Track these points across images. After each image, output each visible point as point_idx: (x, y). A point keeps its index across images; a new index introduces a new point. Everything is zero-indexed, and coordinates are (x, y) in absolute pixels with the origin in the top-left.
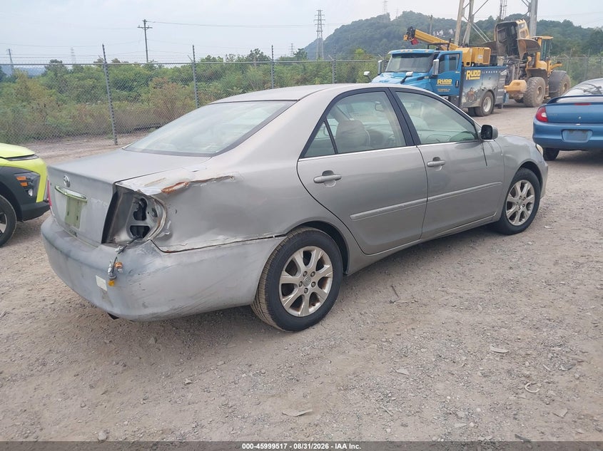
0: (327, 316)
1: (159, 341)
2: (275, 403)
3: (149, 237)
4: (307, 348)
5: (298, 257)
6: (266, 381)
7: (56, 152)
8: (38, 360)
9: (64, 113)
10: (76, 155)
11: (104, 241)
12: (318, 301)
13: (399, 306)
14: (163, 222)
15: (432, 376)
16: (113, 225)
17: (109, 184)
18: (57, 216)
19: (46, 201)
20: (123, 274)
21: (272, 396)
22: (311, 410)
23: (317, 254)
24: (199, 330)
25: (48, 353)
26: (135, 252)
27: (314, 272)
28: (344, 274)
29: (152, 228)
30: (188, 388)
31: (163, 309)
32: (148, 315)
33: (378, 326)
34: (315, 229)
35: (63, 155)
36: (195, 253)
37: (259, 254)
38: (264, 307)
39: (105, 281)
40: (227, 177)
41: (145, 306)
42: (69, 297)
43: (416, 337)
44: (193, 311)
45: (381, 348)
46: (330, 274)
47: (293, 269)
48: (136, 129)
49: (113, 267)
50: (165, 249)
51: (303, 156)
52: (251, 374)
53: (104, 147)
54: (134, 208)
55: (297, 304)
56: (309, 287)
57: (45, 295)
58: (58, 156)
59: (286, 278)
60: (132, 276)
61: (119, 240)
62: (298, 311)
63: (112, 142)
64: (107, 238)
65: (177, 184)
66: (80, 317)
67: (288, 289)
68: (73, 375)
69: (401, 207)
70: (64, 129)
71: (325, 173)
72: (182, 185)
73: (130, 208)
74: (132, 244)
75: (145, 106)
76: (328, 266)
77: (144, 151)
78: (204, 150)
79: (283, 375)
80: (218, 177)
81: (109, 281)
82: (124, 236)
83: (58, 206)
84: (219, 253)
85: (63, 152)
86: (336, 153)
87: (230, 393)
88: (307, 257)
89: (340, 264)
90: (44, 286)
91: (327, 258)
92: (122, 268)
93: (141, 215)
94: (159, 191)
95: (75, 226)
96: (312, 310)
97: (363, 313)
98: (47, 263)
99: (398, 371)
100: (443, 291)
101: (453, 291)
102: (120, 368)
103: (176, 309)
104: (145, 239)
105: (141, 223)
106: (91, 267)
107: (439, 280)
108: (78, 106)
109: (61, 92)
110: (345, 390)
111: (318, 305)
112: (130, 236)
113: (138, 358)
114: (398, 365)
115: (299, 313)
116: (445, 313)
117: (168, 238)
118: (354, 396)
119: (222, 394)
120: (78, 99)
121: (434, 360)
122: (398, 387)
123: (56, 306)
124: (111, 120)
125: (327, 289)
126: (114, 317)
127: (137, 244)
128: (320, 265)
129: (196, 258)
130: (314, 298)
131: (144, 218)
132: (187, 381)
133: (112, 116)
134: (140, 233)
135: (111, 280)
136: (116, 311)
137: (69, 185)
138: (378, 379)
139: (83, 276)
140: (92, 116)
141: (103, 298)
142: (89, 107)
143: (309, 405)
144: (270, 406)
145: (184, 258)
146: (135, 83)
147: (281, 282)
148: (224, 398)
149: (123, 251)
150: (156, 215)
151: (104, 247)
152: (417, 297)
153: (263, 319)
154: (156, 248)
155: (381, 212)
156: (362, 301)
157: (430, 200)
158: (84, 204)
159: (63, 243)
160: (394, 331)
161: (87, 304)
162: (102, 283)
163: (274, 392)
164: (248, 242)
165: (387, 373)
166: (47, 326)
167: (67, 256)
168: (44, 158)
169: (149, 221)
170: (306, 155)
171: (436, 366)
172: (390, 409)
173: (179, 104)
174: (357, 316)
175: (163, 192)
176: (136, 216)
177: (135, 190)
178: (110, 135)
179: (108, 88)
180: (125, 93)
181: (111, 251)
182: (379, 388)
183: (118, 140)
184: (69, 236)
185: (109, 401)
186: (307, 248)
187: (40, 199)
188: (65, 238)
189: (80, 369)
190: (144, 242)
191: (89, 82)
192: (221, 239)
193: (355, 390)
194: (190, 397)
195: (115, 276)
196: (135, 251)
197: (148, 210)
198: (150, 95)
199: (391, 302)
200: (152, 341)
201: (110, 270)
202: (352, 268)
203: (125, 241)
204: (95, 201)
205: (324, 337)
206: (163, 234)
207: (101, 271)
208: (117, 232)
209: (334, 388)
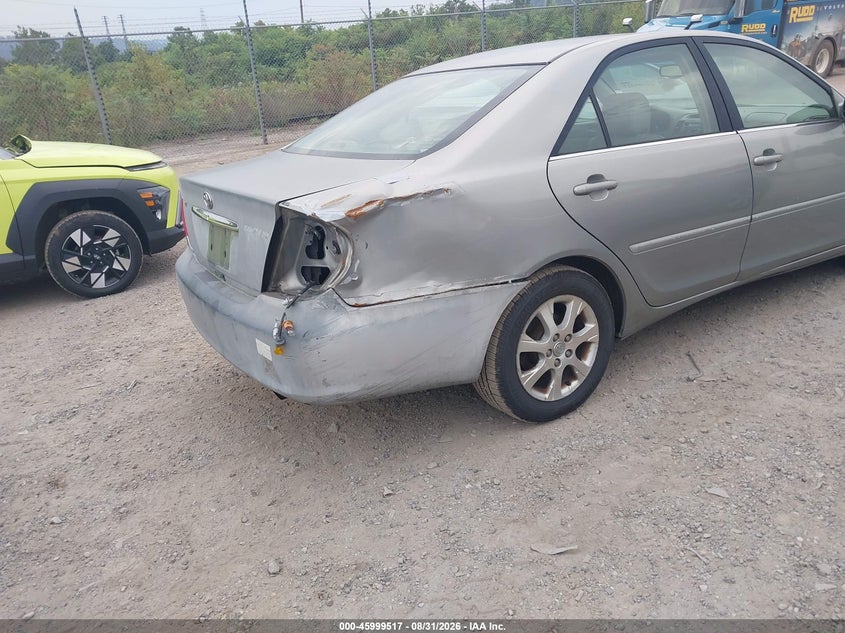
0: (588, 401)
1: (342, 428)
2: (518, 532)
3: (330, 284)
4: (561, 449)
5: (546, 313)
6: (501, 497)
7: (188, 157)
8: (181, 451)
9: (196, 101)
10: (213, 160)
11: (264, 289)
12: (574, 377)
13: (702, 386)
14: (348, 261)
15: (768, 502)
16: (277, 266)
17: (270, 205)
18: (196, 250)
19: (178, 226)
20: (296, 337)
21: (514, 521)
22: (576, 547)
23: (574, 306)
24: (397, 414)
25: (193, 442)
26: (310, 306)
27: (570, 335)
28: (617, 337)
29: (334, 270)
30: (387, 502)
31: (351, 388)
32: (330, 397)
33: (671, 418)
34: (573, 269)
35: (196, 161)
36: (395, 307)
37: (488, 308)
38: (494, 386)
39: (268, 348)
40: (440, 191)
41: (326, 384)
42: (216, 362)
43: (734, 437)
44: (394, 391)
45: (677, 453)
46: (595, 337)
47: (537, 329)
48: (291, 121)
49: (281, 328)
50: (352, 301)
51: (555, 152)
52: (479, 485)
53: (250, 147)
54: (306, 240)
55: (543, 382)
56: (562, 357)
57: (185, 358)
58: (191, 162)
59: (527, 344)
60: (307, 341)
61: (286, 288)
62: (545, 392)
63: (259, 140)
64: (269, 284)
65: (367, 204)
66: (233, 390)
67: (530, 360)
68: (228, 475)
69: (710, 231)
70: (196, 124)
71: (592, 179)
72: (375, 205)
73: (299, 241)
74: (306, 293)
75: (303, 86)
76: (591, 326)
77: (312, 153)
78: (398, 148)
79: (527, 490)
80: (427, 190)
81: (275, 347)
82: (293, 282)
83: (197, 237)
84: (429, 308)
85: (196, 157)
86: (609, 145)
87: (450, 512)
88: (559, 312)
89: (610, 323)
90: (183, 345)
91: (590, 313)
92: (293, 329)
93: (316, 251)
94: (342, 215)
95: (222, 265)
96: (566, 391)
97: (644, 396)
98: (185, 313)
99: (709, 491)
100: (772, 363)
101: (789, 363)
102: (292, 469)
103: (368, 389)
104: (323, 287)
105: (317, 263)
106: (248, 326)
107: (765, 346)
108: (213, 91)
109: (190, 72)
110: (626, 516)
111: (575, 384)
112: (301, 282)
113: (315, 453)
114: (708, 482)
115: (547, 396)
116: (780, 399)
117: (355, 285)
118: (641, 527)
119: (439, 513)
120: (213, 81)
121: (768, 475)
122: (712, 517)
123: (200, 374)
124: (258, 108)
125: (589, 360)
126: (281, 397)
127: (312, 294)
128: (579, 323)
129: (396, 315)
130: (569, 374)
131: (321, 256)
132: (387, 491)
133: (258, 103)
134: (317, 277)
135: (278, 346)
136: (285, 390)
137: (211, 206)
138: (678, 502)
139: (237, 339)
140: (232, 103)
141: (267, 370)
142: (226, 91)
143: (571, 538)
144: (512, 536)
145: (379, 314)
146: (288, 54)
147: (520, 351)
148: (441, 520)
149: (293, 304)
150: (338, 252)
151: (265, 297)
152: (730, 372)
153: (493, 403)
154: (340, 301)
155: (678, 239)
156: (642, 377)
157: (756, 219)
158: (233, 233)
159: (207, 289)
160: (697, 426)
161: (240, 373)
162: (265, 349)
163: (515, 515)
164: (471, 291)
165: (692, 492)
166: (190, 402)
167: (214, 309)
168: (174, 165)
169: (328, 260)
170: (561, 151)
171: (774, 485)
172: (703, 552)
173: (348, 82)
174: (635, 400)
175: (348, 216)
176: (309, 252)
177: (309, 213)
178: (256, 131)
179: (252, 62)
180: (273, 69)
181: (276, 304)
182: (681, 516)
183: (269, 137)
184: (215, 279)
185: (279, 516)
186: (559, 299)
187: (170, 224)
188: (210, 283)
189: (237, 467)
190: (323, 291)
191: (226, 56)
192: (430, 286)
193: (642, 517)
194: (391, 516)
195: (283, 340)
196: (311, 304)
197: (327, 243)
198: (308, 69)
199: (689, 380)
200: (333, 428)
201: (275, 331)
202: (629, 326)
203: (295, 290)
204: (249, 230)
205: (586, 432)
206: (349, 279)
207: (264, 333)
208: (283, 275)
209: (607, 513)
